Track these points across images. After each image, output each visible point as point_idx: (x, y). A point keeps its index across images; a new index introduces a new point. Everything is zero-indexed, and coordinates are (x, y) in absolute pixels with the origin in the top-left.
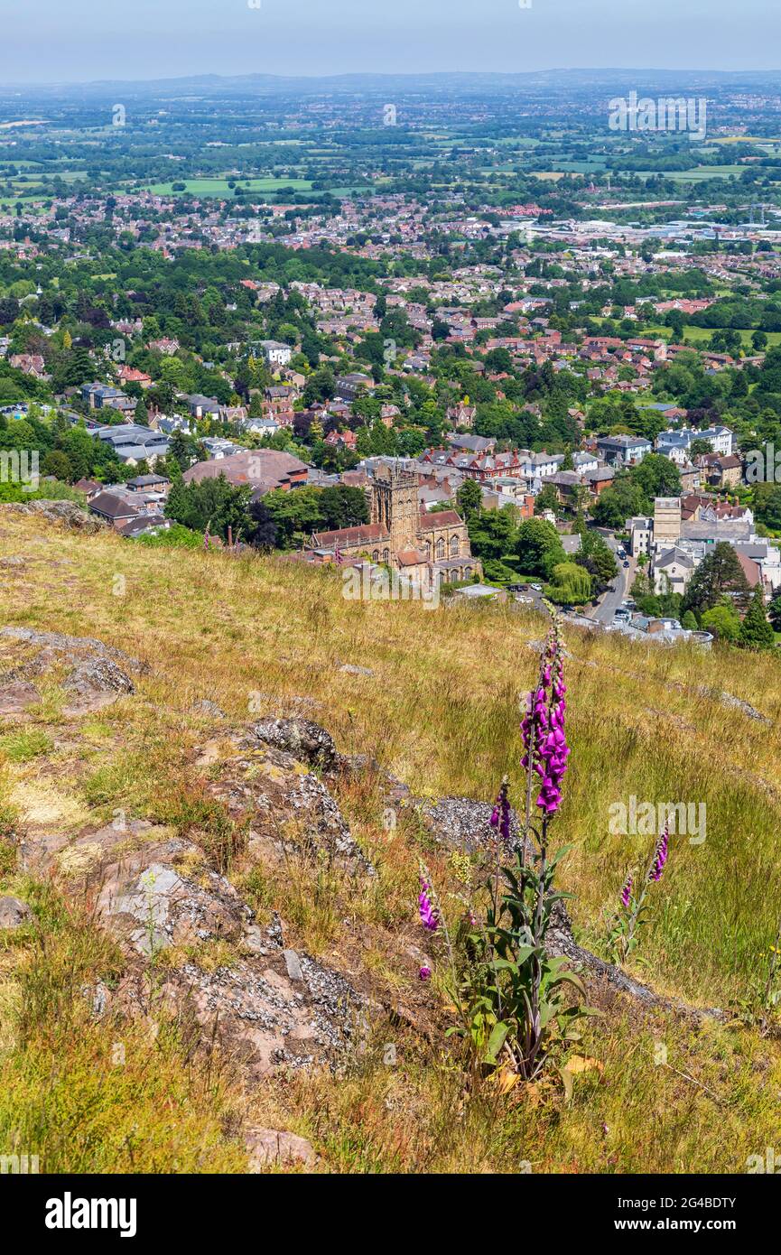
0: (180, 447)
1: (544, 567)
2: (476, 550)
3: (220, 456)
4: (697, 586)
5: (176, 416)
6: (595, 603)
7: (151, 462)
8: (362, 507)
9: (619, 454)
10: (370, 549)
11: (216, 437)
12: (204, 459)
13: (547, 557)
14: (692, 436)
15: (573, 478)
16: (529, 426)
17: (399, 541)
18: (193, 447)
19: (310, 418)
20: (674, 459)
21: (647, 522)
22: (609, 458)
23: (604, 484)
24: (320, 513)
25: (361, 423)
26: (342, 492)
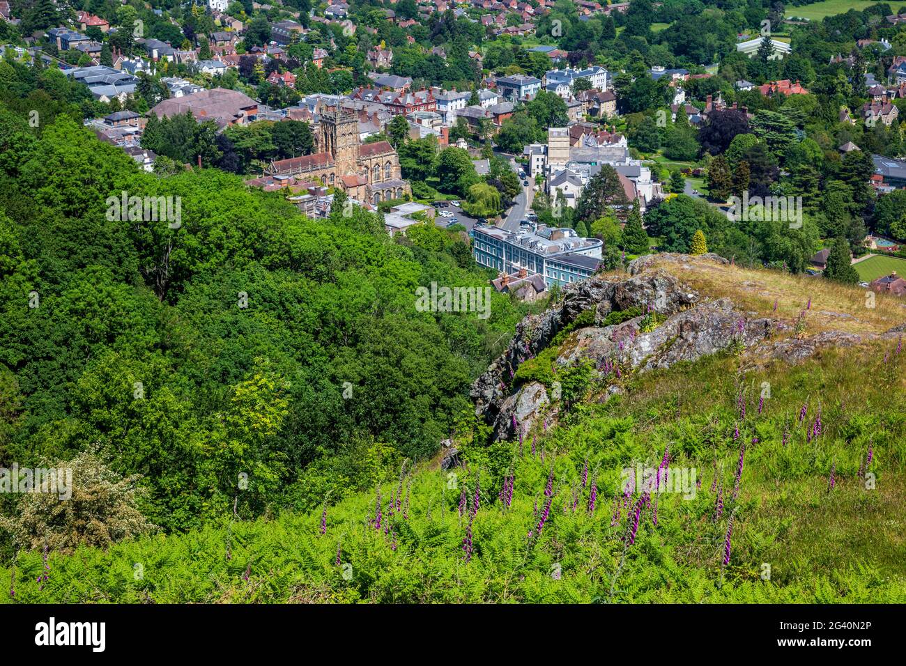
0: (145, 85)
1: (461, 187)
2: (405, 174)
3: (179, 94)
4: (586, 201)
5: (137, 58)
6: (504, 216)
7: (122, 99)
8: (307, 138)
9: (515, 90)
10: (319, 174)
11: (174, 77)
12: (168, 98)
13: (463, 178)
14: (575, 75)
15: (479, 112)
16: (438, 66)
17: (343, 167)
18: (158, 86)
19: (254, 61)
20: (561, 95)
21: (542, 148)
22: (507, 94)
23: (504, 117)
24: (273, 143)
25: (297, 65)
26: (291, 125)
